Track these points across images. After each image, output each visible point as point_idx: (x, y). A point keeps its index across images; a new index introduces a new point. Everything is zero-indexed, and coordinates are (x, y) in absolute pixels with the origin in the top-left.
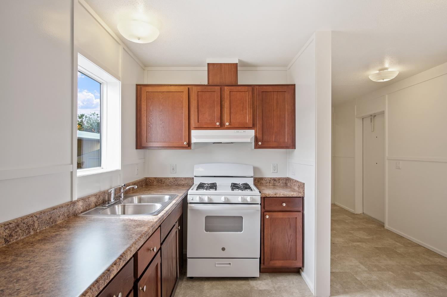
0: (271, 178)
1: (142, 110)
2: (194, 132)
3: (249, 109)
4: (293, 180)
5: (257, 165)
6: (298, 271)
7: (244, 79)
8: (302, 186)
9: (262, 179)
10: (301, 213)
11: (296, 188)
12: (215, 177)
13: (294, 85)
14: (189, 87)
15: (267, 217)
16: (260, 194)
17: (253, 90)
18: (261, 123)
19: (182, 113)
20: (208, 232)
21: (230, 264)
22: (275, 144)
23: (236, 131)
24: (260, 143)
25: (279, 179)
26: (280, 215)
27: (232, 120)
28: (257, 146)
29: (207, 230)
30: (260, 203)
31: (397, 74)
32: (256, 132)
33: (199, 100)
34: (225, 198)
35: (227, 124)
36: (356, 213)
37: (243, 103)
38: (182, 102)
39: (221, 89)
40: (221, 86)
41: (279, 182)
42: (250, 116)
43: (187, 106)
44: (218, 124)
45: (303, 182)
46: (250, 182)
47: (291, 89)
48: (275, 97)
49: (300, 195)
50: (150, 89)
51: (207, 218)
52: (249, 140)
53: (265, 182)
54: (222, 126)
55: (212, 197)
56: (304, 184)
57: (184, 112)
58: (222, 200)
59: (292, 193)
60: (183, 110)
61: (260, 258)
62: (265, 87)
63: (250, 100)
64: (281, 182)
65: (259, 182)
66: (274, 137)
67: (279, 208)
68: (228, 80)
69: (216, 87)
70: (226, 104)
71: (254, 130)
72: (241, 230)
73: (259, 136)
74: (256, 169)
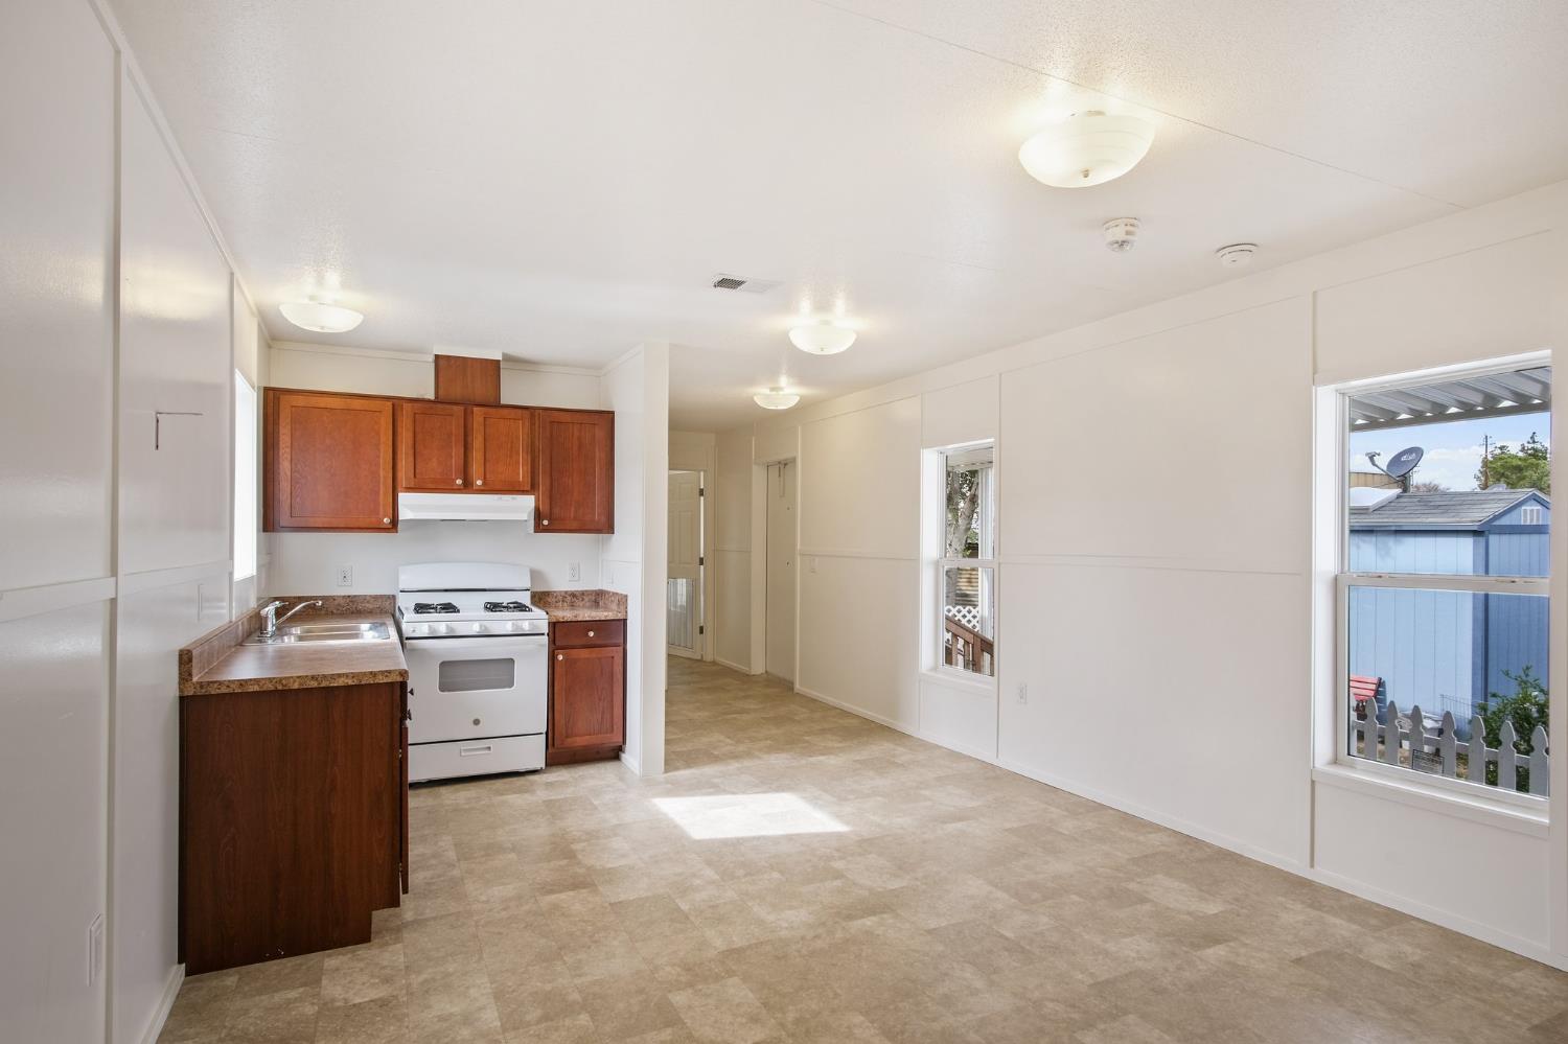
0: (566, 592)
1: (281, 445)
2: (404, 498)
3: (525, 456)
4: (608, 592)
5: (539, 565)
6: (615, 754)
7: (513, 392)
8: (623, 600)
9: (547, 594)
10: (621, 648)
11: (614, 606)
12: (446, 591)
13: (613, 413)
14: (396, 403)
15: (560, 657)
16: (547, 617)
17: (532, 416)
18: (548, 482)
19: (379, 457)
20: (446, 693)
21: (489, 748)
22: (575, 525)
23: (496, 497)
24: (546, 522)
25: (583, 593)
26: (584, 654)
27: (488, 476)
28: (539, 528)
29: (443, 688)
30: (546, 632)
31: (796, 401)
32: (537, 500)
33: (418, 430)
34: (481, 626)
35: (479, 483)
36: (753, 673)
37: (512, 442)
38: (378, 433)
39: (465, 410)
40: (468, 405)
41: (583, 600)
42: (525, 468)
43: (391, 444)
44: (459, 482)
45: (625, 593)
46: (525, 598)
47: (606, 419)
48: (576, 433)
49: (620, 616)
50: (300, 401)
51: (444, 664)
52: (524, 517)
53: (554, 600)
54: (467, 487)
55: (454, 624)
56: (626, 596)
57: (382, 455)
58: (475, 628)
59: (606, 614)
60: (379, 450)
61: (547, 733)
62: (556, 413)
63: (525, 436)
64: (586, 599)
65: (541, 599)
66: (573, 509)
67: (583, 641)
68: (479, 390)
69: (455, 408)
70: (477, 443)
71: (533, 497)
72: (510, 684)
73: (544, 508)
74: (535, 575)
